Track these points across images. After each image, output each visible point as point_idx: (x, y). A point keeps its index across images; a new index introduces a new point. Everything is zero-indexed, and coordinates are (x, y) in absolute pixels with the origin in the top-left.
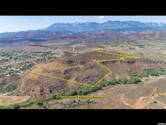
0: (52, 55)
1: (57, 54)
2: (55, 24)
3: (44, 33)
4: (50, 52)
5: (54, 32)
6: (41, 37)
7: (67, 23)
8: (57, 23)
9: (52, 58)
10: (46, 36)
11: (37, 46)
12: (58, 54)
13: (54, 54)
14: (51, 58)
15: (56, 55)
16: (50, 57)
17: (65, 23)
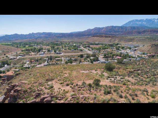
0: (119, 49)
1: (130, 49)
2: (131, 21)
3: (117, 28)
4: (118, 44)
5: (129, 27)
6: (113, 31)
7: (146, 19)
8: (134, 20)
9: (117, 55)
10: (119, 32)
11: (101, 36)
12: (134, 49)
13: (123, 48)
14: (114, 55)
15: (128, 51)
16: (111, 53)
17: (144, 19)
